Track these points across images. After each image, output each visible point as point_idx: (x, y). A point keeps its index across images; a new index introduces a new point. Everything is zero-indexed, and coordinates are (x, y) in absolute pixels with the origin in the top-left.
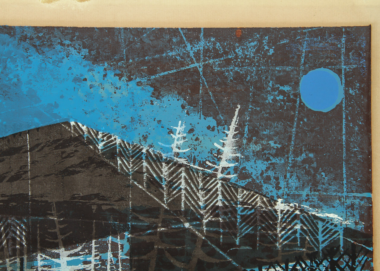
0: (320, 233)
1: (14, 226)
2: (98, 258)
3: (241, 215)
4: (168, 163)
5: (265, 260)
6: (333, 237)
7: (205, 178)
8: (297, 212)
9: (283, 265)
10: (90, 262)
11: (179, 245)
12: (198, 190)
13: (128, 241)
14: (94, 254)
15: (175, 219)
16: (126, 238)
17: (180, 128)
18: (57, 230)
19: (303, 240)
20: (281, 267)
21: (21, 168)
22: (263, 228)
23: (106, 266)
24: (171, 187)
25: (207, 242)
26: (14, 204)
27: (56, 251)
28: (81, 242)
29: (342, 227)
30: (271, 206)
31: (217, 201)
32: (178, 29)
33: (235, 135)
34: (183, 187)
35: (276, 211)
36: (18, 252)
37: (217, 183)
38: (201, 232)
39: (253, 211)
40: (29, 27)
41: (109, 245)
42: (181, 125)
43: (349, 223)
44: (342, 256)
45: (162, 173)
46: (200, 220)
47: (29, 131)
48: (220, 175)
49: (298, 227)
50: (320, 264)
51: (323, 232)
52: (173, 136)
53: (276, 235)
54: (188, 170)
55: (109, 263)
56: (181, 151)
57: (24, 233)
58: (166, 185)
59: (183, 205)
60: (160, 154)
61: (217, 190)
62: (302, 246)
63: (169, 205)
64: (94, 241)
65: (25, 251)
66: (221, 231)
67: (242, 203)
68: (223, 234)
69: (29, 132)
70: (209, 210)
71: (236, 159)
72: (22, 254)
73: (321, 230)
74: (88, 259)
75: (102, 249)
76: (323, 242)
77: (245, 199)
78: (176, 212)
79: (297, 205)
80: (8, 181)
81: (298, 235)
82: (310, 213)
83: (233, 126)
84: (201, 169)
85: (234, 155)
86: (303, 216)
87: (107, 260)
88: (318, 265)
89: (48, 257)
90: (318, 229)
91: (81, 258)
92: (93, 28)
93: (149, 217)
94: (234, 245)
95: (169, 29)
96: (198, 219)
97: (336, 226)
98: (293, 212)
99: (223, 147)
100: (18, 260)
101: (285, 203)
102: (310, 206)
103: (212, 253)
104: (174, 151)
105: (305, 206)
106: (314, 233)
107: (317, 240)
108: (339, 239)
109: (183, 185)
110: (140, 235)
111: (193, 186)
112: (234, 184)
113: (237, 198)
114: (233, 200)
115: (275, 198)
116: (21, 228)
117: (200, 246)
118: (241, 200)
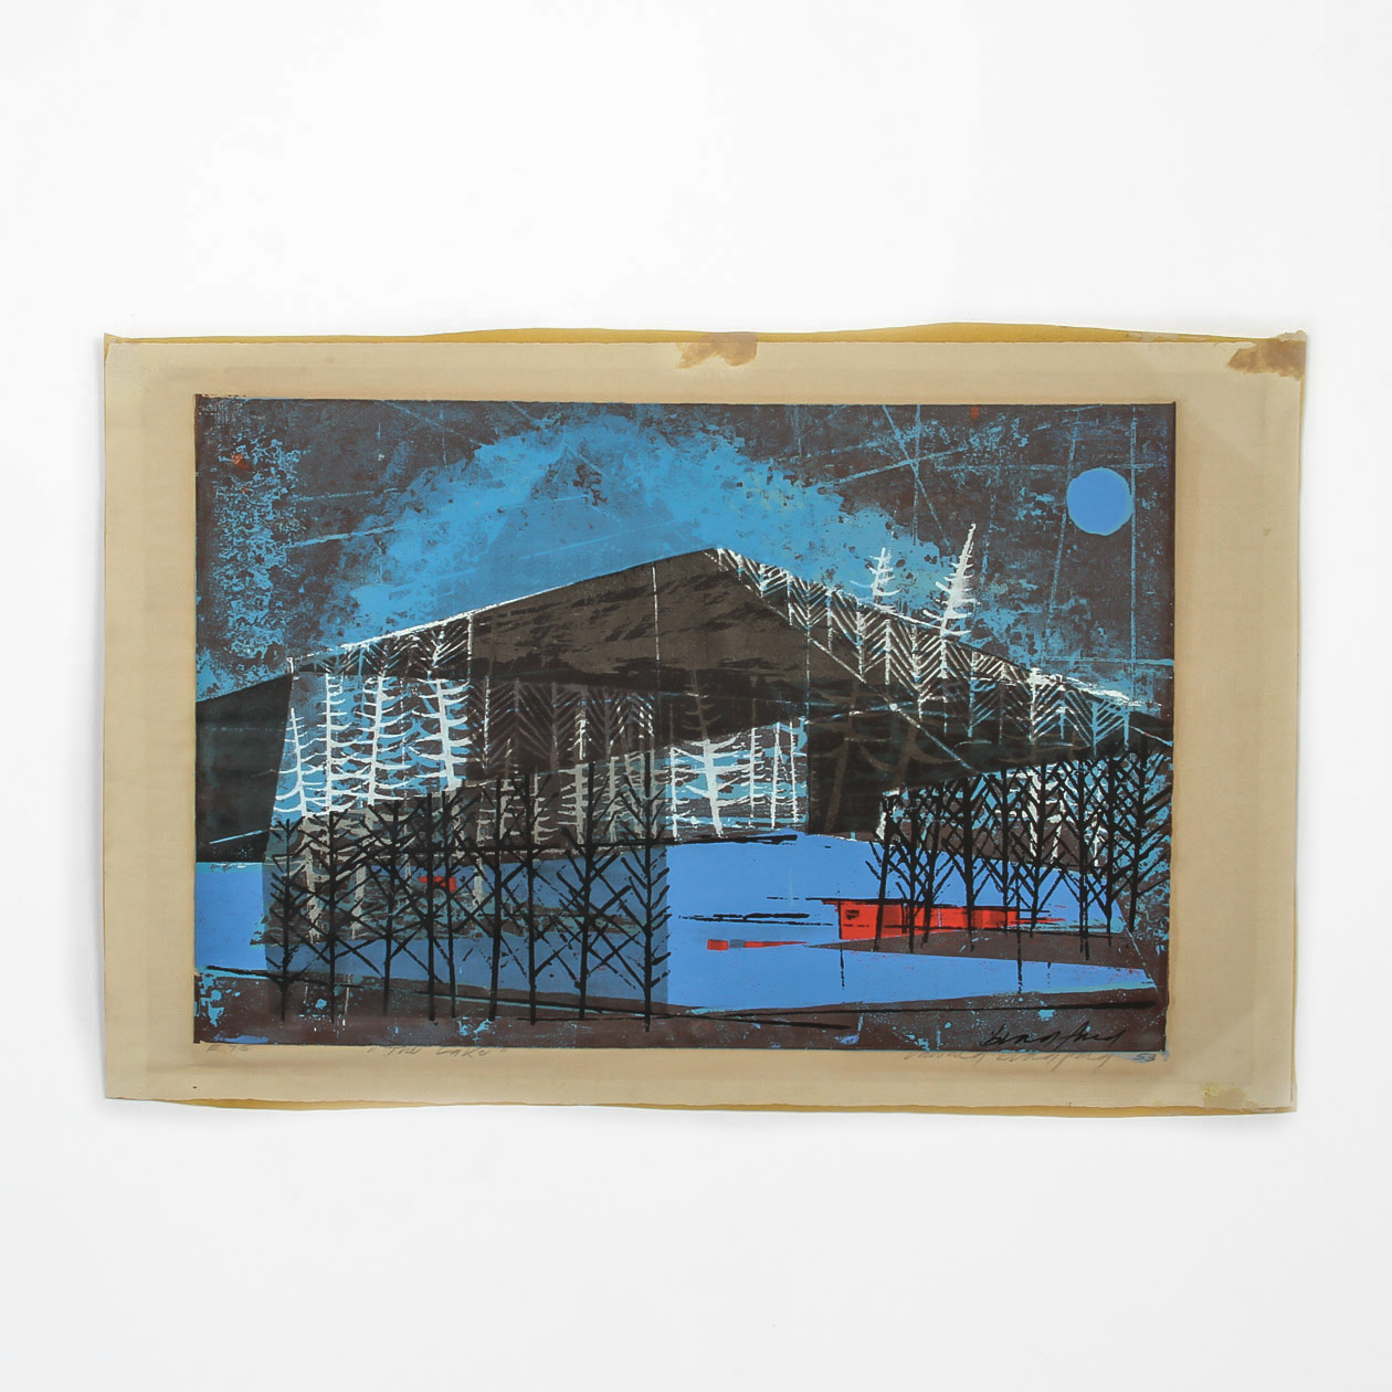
0: (1094, 719)
1: (635, 705)
2: (760, 755)
3: (975, 693)
4: (864, 612)
5: (1010, 761)
6: (1116, 724)
7: (922, 636)
8: (1061, 688)
9: (1038, 768)
10: (748, 761)
11: (881, 737)
12: (911, 654)
13: (805, 730)
14: (753, 750)
15: (876, 698)
16: (802, 725)
17: (883, 559)
18: (698, 713)
19: (1069, 729)
20: (1035, 771)
21: (644, 619)
22: (1009, 712)
23: (772, 767)
24: (869, 648)
25: (924, 733)
26: (636, 673)
27: (698, 744)
28: (734, 731)
29: (1128, 710)
30: (1022, 678)
31: (940, 671)
32: (881, 406)
33: (968, 569)
34: (888, 650)
35: (1028, 687)
36: (641, 743)
37: (940, 644)
38: (915, 717)
39: (993, 686)
40: (656, 405)
41: (777, 736)
42: (886, 555)
43: (1139, 705)
44: (1126, 755)
45: (856, 629)
46: (914, 699)
47: (655, 562)
48: (944, 632)
49: (1061, 711)
50: (1093, 766)
51: (1098, 718)
52: (874, 571)
53: (1029, 723)
54: (895, 623)
55: (777, 763)
56: (885, 594)
57: (650, 717)
58: (862, 646)
59: (887, 677)
60: (853, 599)
61: (939, 654)
62: (1067, 739)
63: (866, 676)
64: (753, 730)
65: (652, 743)
66: (946, 716)
67: (978, 674)
68: (948, 720)
69: (655, 564)
70: (927, 684)
71: (969, 607)
72: (647, 747)
73: (1096, 714)
74: (745, 757)
75: (767, 742)
76: (1098, 734)
77: (981, 668)
78: (876, 686)
79: (1061, 677)
80: (625, 639)
81: (1061, 723)
82: (1080, 689)
83: (965, 555)
84: (916, 621)
85: (967, 601)
86: (1070, 694)
87: (773, 759)
88: (1090, 768)
89: (685, 753)
90: (1091, 713)
91: (735, 755)
92: (750, 407)
93: (837, 695)
94: (965, 737)
95: (867, 406)
96: (910, 699)
97: (1118, 709)
98: (1055, 687)
99: (949, 588)
100: (642, 757)
101: (1043, 674)
102: (1081, 679)
103: (931, 749)
104: (874, 594)
105: (1073, 679)
106: (1085, 719)
107: (1090, 731)
108: (1123, 728)
109: (888, 647)
110: (823, 722)
111: (903, 648)
112: (966, 645)
113: (970, 667)
114: (963, 670)
115: (1028, 667)
116: (646, 708)
117: (913, 739)
118: (976, 669)
